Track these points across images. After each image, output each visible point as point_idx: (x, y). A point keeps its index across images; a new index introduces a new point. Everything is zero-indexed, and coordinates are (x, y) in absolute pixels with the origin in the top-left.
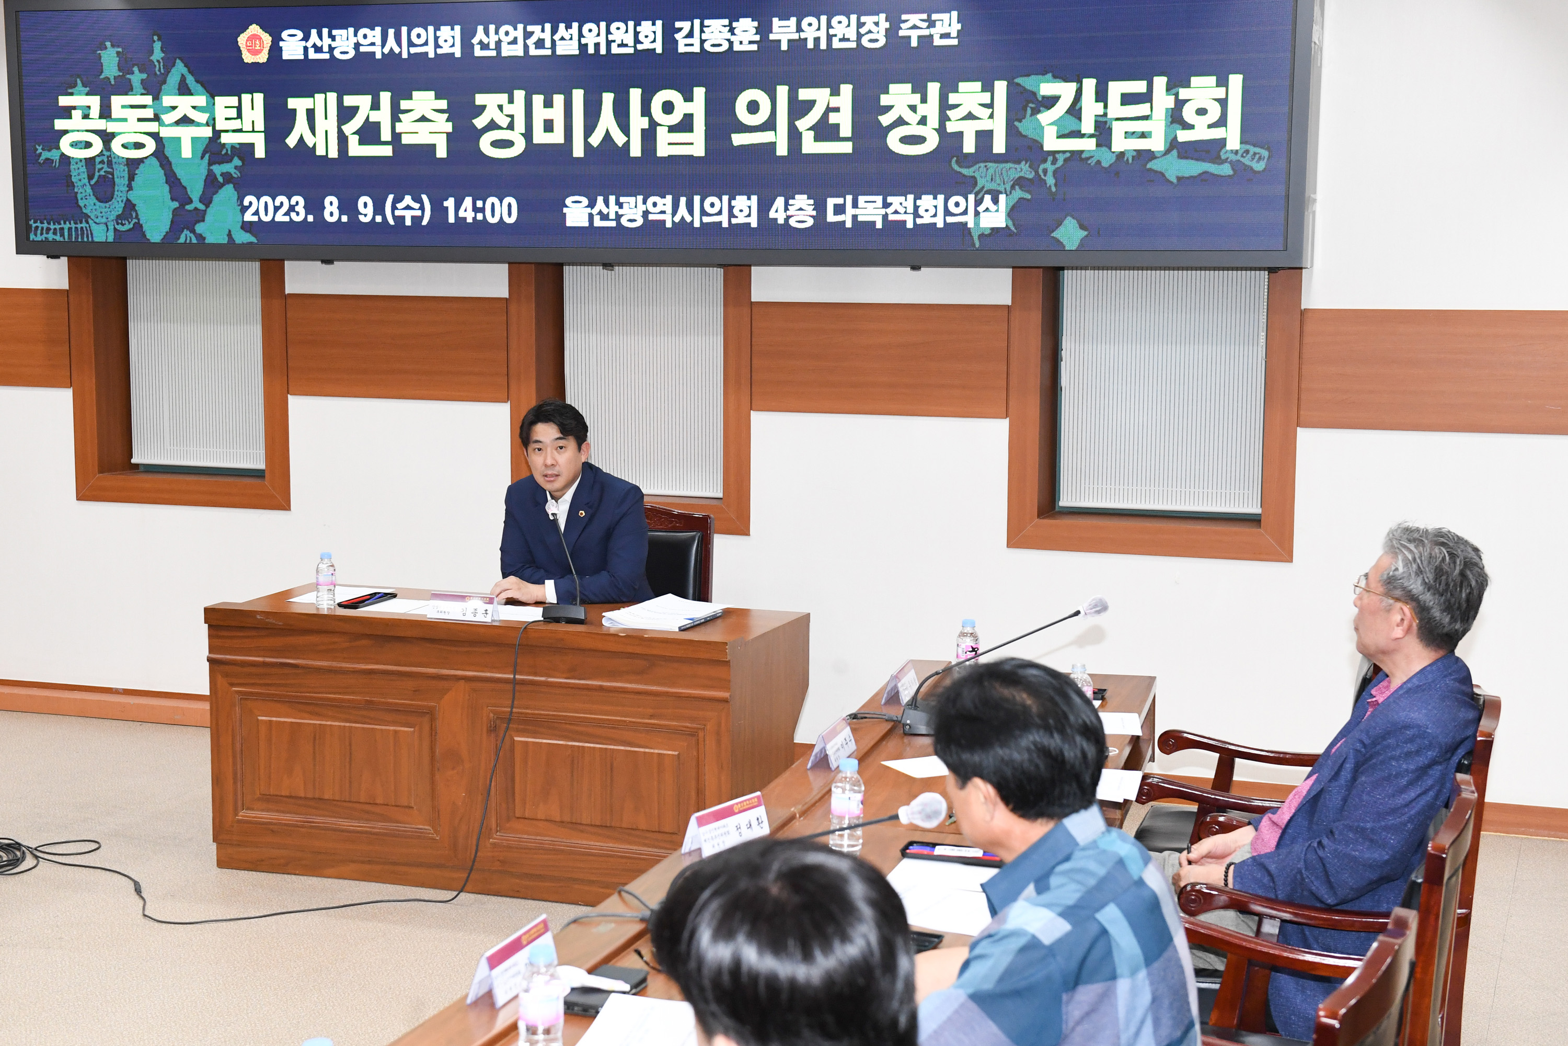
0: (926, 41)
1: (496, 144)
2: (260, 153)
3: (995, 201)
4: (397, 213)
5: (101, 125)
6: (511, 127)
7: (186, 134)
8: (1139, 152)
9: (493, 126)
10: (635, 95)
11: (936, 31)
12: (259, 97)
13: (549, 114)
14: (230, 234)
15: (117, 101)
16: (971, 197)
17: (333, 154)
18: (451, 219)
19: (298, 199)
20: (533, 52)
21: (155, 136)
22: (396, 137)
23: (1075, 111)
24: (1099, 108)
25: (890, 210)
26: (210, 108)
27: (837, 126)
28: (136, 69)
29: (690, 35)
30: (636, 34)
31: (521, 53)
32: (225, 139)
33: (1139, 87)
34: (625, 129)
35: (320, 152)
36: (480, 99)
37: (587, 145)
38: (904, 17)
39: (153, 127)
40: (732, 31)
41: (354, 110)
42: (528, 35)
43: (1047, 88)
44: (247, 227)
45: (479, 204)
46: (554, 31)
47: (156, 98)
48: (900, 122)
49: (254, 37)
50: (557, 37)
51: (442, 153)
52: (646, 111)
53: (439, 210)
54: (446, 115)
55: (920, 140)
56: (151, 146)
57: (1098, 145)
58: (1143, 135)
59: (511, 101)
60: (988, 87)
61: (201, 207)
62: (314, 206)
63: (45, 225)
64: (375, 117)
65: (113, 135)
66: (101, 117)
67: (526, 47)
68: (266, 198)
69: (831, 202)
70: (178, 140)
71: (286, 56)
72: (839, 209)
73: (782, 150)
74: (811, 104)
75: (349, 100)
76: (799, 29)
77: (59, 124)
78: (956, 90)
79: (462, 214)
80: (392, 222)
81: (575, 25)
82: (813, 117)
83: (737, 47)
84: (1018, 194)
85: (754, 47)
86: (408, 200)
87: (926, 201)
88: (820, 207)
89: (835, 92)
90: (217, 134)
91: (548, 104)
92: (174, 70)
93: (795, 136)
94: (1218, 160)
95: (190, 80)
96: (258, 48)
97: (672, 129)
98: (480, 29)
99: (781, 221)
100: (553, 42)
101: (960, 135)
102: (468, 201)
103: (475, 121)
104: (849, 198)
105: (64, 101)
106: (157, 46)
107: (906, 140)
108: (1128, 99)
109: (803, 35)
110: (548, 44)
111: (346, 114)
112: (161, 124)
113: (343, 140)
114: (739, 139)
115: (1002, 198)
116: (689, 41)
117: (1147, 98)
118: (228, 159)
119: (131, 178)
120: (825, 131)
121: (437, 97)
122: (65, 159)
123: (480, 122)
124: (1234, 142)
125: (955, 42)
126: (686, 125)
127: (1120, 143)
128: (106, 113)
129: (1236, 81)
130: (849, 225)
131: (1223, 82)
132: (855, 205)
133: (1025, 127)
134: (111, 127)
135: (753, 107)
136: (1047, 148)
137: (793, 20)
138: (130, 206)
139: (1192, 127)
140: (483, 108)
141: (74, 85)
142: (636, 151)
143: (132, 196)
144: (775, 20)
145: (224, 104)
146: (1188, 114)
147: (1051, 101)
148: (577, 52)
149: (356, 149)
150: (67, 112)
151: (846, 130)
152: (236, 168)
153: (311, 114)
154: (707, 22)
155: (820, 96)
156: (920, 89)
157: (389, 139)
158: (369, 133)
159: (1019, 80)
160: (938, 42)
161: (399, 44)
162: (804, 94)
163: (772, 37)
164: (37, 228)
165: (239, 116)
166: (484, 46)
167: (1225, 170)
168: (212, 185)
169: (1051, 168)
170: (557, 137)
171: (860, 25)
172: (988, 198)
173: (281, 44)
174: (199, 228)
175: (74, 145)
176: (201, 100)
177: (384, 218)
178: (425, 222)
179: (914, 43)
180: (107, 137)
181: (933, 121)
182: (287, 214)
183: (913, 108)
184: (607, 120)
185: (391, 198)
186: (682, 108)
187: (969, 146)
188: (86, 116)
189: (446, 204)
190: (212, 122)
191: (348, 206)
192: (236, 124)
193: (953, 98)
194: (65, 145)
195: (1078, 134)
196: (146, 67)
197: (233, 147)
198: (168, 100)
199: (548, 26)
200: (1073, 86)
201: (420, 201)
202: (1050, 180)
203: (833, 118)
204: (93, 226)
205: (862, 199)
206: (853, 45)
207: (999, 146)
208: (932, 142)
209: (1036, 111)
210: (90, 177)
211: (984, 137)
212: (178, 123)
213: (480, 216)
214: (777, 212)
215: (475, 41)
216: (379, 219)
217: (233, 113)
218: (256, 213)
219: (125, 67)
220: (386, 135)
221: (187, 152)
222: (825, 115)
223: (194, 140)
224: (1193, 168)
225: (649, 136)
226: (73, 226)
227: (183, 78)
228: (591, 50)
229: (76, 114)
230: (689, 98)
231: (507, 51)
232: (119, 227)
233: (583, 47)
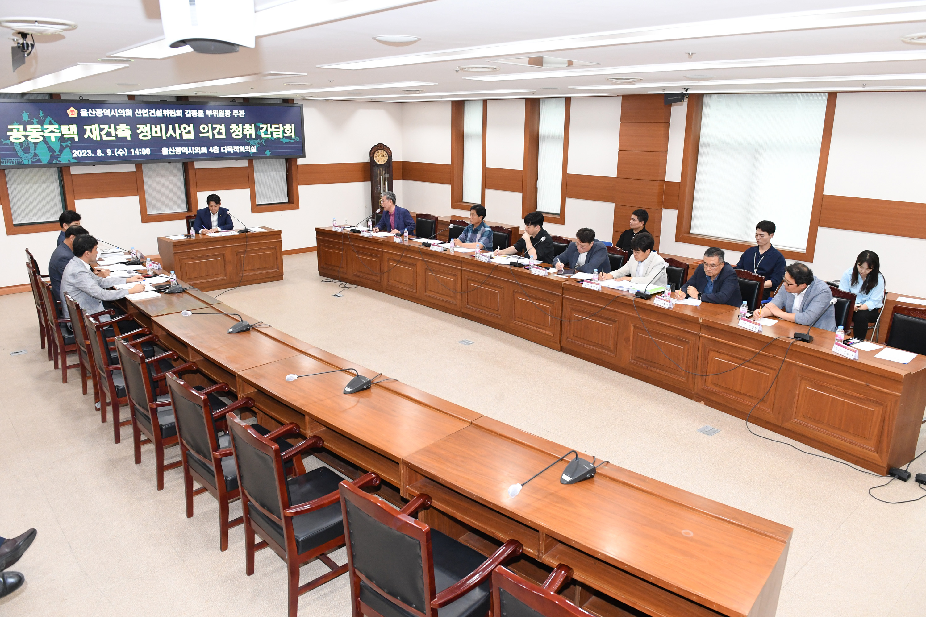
0: (238, 116)
1: (143, 136)
2: (76, 139)
3: (254, 147)
4: (118, 153)
5: (24, 133)
6: (147, 132)
7: (53, 136)
8: (278, 138)
9: (142, 132)
10: (177, 126)
11: (240, 114)
12: (75, 126)
13: (156, 129)
14: (69, 161)
15: (29, 127)
16: (249, 146)
17: (99, 139)
18: (133, 154)
19: (88, 151)
20: (151, 116)
21: (43, 136)
22: (116, 135)
23: (267, 130)
24: (271, 130)
25: (234, 149)
26: (60, 128)
27: (222, 132)
28: (34, 118)
29: (189, 113)
30: (176, 112)
31: (148, 116)
32: (65, 136)
33: (277, 126)
34: (175, 133)
35: (95, 139)
36: (138, 126)
37: (166, 137)
38: (233, 111)
39: (42, 133)
40: (198, 112)
41: (104, 129)
42: (149, 112)
43: (261, 126)
44: (74, 158)
45: (140, 150)
46: (156, 111)
47: (42, 126)
48: (234, 132)
49: (72, 111)
50: (157, 112)
51: (129, 138)
52: (180, 129)
53: (130, 152)
54: (130, 130)
55: (239, 135)
56: (41, 139)
57: (271, 136)
58: (279, 135)
59: (146, 126)
60: (251, 125)
61: (59, 154)
62: (94, 152)
63: (7, 161)
64: (109, 130)
65: (28, 136)
66: (24, 131)
67: (149, 115)
68: (79, 151)
69: (222, 148)
70: (50, 137)
71: (82, 115)
72: (224, 149)
73: (211, 137)
74: (216, 128)
75: (102, 126)
76: (212, 113)
77: (9, 133)
78: (245, 126)
79: (135, 153)
80: (117, 155)
81: (161, 110)
82: (217, 130)
83: (199, 116)
84: (258, 146)
85: (203, 116)
86: (121, 150)
87: (241, 147)
88: (220, 149)
89: (221, 125)
90: (63, 135)
91: (156, 127)
92: (47, 119)
93: (213, 135)
94: (291, 139)
95: (53, 121)
96: (73, 113)
97: (186, 133)
98: (137, 110)
99: (212, 152)
100: (156, 114)
101: (246, 134)
102: (137, 150)
103: (137, 131)
104: (226, 147)
105: (10, 127)
106: (41, 112)
107: (236, 135)
108: (276, 128)
109: (213, 114)
110: (155, 114)
111: (101, 130)
112: (44, 132)
113: (101, 136)
114: (201, 135)
115: (255, 146)
116: (188, 114)
117: (279, 128)
118: (67, 141)
119: (35, 147)
120: (220, 133)
121: (127, 126)
122: (12, 143)
123: (138, 131)
124: (293, 136)
125: (244, 116)
126: (189, 132)
127: (275, 136)
128: (25, 130)
129: (293, 125)
130: (226, 152)
131: (291, 125)
132: (227, 148)
133: (258, 133)
134: (27, 134)
135: (204, 128)
136: (262, 137)
137: (211, 111)
138: (36, 155)
139: (286, 133)
140: (139, 129)
141: (14, 123)
142: (178, 138)
143: (36, 152)
144: (207, 111)
145: (64, 128)
146: (286, 131)
147: (262, 128)
148: (162, 116)
149: (105, 138)
150: (11, 130)
151: (224, 133)
152: (69, 143)
153: (91, 130)
154: (192, 110)
155: (218, 126)
156: (238, 125)
157: (114, 136)
158: (109, 134)
159: (256, 124)
160: (240, 116)
161: (115, 113)
162: (214, 126)
163: (207, 114)
164: (3, 162)
165: (69, 130)
166: (138, 114)
167: (293, 141)
168: (62, 148)
169: (264, 141)
170: (159, 135)
171: (225, 112)
172: (252, 146)
173: (80, 112)
174: (59, 159)
175: (15, 139)
176: (57, 126)
177: (115, 154)
178: (126, 155)
179: (236, 116)
180: (26, 137)
181: (241, 131)
182: (86, 154)
183: (237, 129)
184: (171, 131)
185: (116, 150)
186: (188, 128)
187: (248, 136)
188: (18, 131)
189: (131, 150)
190: (61, 132)
191: (104, 152)
192: (69, 132)
193: (244, 127)
194: (11, 139)
195: (267, 134)
196: (38, 117)
197: (68, 138)
198: (45, 127)
199: (154, 110)
200: (266, 125)
201: (124, 150)
202: (264, 143)
203: (221, 131)
204: (24, 161)
205: (228, 147)
206: (224, 116)
207: (254, 136)
208: (241, 136)
209: (260, 130)
210: (21, 147)
211: (251, 135)
212: (50, 132)
213: (141, 153)
214: (211, 150)
215: (136, 113)
216: (113, 155)
217: (68, 130)
218: (77, 155)
219: (31, 117)
220: (113, 134)
221: (53, 140)
222: (219, 130)
223: (55, 137)
224: (287, 141)
225: (181, 134)
226: (17, 161)
227: (50, 121)
228: (165, 116)
229: (15, 131)
230: (189, 126)
231: (144, 115)
232: (33, 160)
233: (163, 115)
